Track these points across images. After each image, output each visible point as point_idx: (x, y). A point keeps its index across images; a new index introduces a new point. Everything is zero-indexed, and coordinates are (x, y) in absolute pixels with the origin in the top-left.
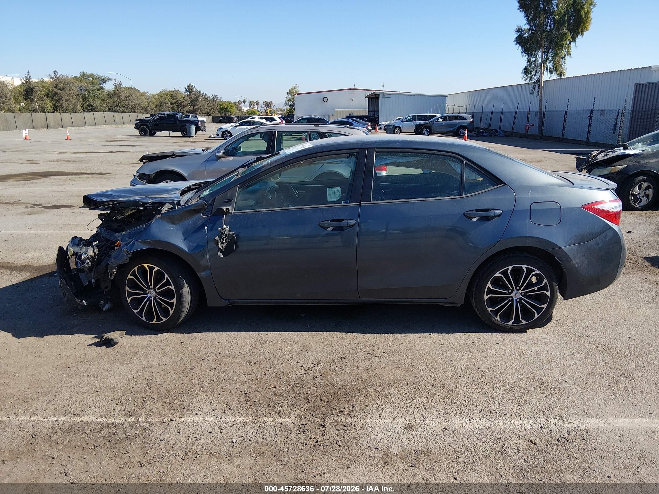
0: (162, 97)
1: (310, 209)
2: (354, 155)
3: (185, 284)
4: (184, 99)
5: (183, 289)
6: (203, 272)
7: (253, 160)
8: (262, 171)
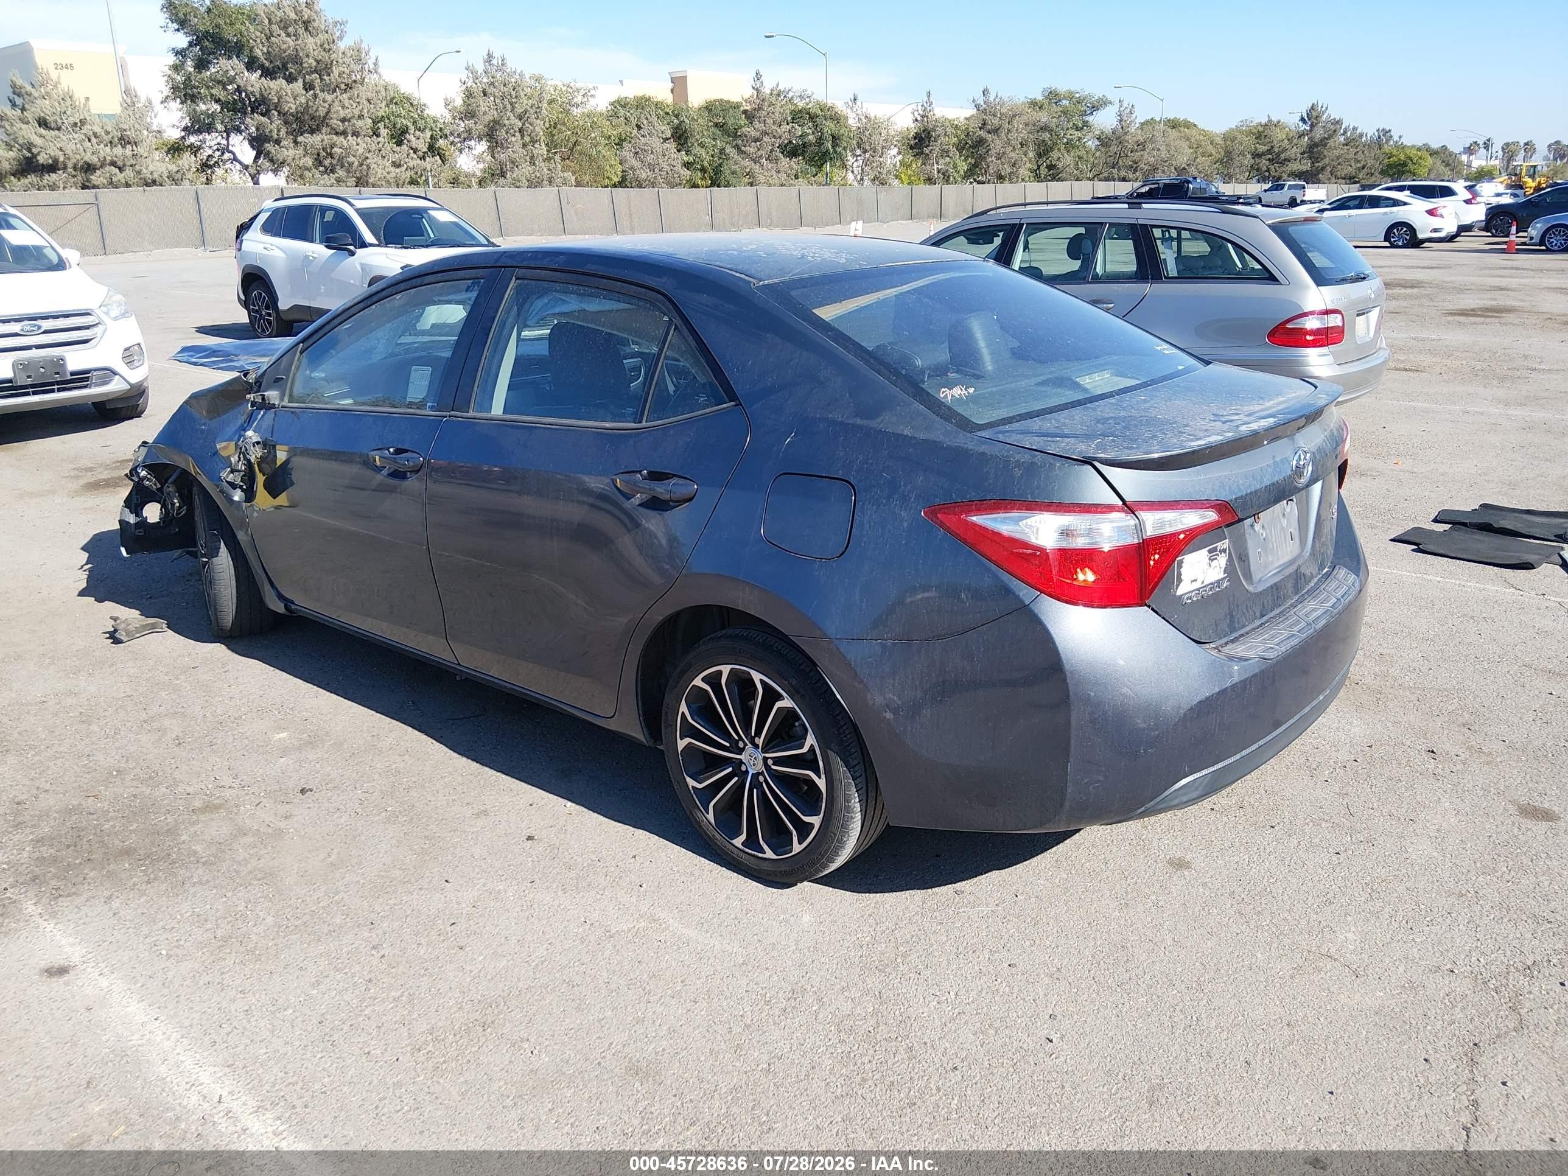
0: (1234, 139)
4: (1291, 143)
6: (240, 529)
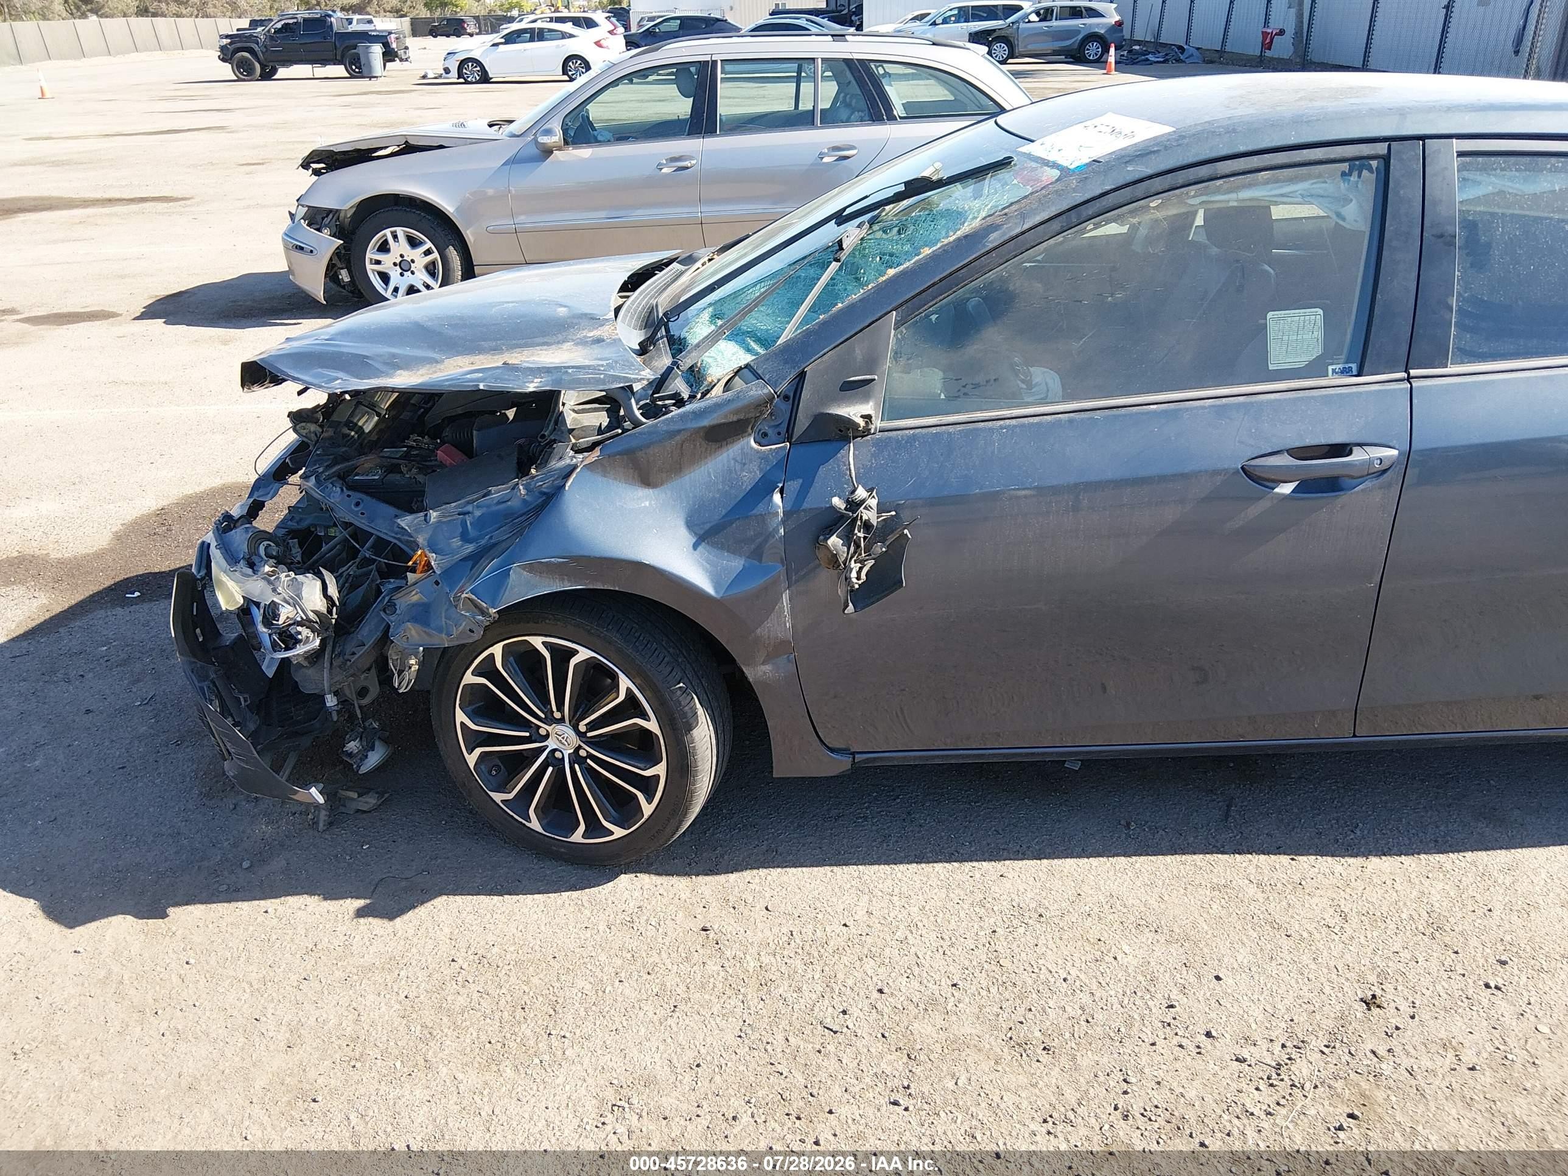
1: (1203, 408)
2: (1370, 170)
3: (700, 711)
5: (695, 732)
6: (763, 664)
7: (890, 193)
8: (991, 246)
